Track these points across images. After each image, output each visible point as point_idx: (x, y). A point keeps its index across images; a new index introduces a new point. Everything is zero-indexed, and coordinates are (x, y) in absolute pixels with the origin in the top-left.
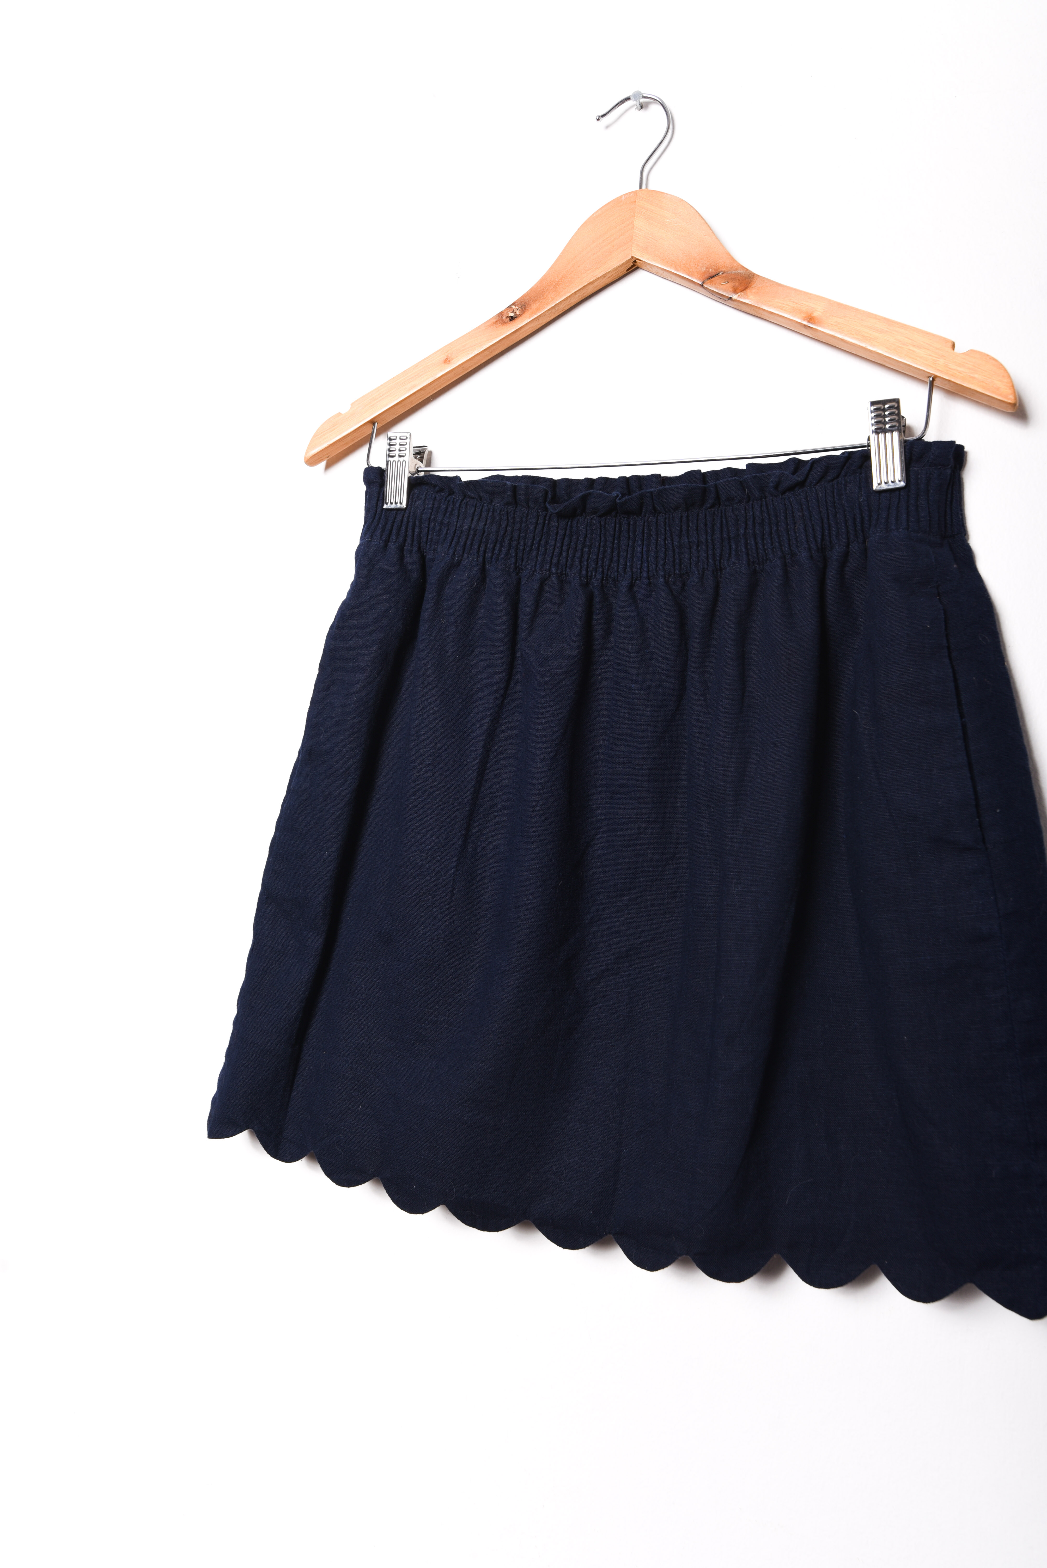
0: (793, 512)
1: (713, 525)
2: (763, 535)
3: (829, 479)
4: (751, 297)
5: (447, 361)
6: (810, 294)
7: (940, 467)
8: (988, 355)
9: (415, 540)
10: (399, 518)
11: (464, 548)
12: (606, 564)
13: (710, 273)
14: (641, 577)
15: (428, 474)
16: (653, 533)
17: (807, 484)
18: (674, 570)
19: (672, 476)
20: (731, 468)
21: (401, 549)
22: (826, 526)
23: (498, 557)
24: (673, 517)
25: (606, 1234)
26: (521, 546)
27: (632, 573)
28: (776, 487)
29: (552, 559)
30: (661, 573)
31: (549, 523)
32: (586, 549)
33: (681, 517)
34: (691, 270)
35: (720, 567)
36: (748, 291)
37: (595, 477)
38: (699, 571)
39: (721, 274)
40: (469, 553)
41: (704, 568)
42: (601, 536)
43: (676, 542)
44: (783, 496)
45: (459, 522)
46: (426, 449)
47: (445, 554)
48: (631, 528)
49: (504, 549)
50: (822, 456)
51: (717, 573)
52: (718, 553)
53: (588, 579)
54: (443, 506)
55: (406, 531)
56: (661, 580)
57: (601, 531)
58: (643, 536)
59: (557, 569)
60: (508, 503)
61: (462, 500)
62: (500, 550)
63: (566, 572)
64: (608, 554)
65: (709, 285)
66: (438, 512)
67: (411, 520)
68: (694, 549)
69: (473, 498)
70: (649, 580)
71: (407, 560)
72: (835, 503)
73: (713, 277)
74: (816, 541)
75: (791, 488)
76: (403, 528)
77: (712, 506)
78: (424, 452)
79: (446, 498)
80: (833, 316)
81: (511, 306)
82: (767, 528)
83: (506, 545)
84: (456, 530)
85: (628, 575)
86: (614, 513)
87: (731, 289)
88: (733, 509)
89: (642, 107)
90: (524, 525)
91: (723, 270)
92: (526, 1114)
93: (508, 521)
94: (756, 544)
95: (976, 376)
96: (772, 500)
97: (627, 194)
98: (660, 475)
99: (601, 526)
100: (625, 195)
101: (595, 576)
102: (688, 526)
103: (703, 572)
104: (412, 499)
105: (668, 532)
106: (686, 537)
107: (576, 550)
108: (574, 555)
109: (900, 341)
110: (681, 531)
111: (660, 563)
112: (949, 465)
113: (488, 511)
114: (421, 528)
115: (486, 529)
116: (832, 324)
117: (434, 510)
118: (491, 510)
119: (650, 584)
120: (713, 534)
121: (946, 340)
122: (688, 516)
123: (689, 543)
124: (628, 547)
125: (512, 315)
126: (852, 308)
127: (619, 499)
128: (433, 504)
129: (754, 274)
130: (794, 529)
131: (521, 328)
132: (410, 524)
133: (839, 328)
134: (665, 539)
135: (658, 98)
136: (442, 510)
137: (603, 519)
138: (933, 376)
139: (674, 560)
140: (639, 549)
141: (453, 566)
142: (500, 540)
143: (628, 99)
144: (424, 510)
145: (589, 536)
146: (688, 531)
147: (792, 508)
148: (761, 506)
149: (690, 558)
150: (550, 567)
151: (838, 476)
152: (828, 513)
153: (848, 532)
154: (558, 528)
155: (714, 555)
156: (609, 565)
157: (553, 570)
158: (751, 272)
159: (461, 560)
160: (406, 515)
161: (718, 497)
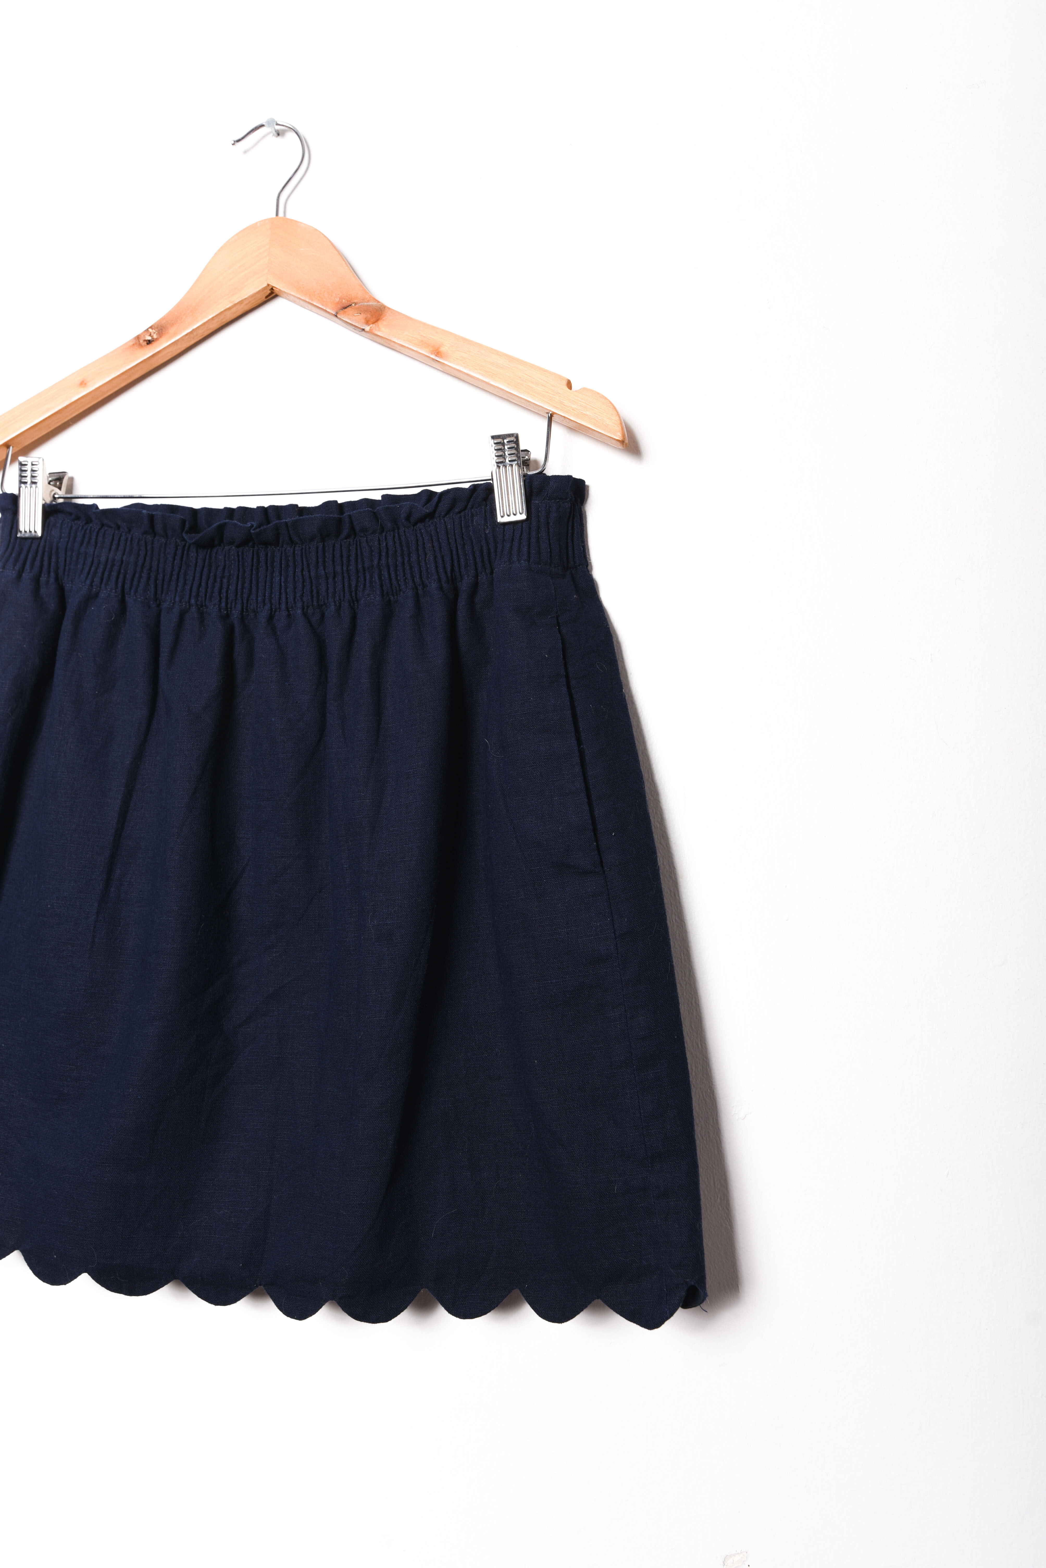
0: (424, 544)
1: (349, 556)
2: (396, 566)
3: (457, 510)
4: (383, 329)
5: (83, 384)
6: (438, 328)
7: (558, 500)
8: (598, 393)
9: (52, 570)
10: (34, 547)
11: (102, 579)
12: (245, 596)
13: (343, 304)
14: (280, 608)
15: (67, 501)
16: (291, 564)
17: (436, 515)
18: (312, 601)
19: (311, 506)
20: (368, 499)
21: (37, 580)
22: (455, 557)
23: (137, 588)
24: (309, 548)
25: (257, 1286)
26: (161, 576)
27: (271, 604)
28: (408, 518)
29: (191, 590)
30: (299, 605)
31: (188, 554)
32: (225, 581)
33: (317, 548)
34: (325, 300)
35: (356, 598)
36: (380, 323)
37: (234, 506)
38: (335, 602)
39: (353, 305)
40: (107, 584)
41: (340, 600)
42: (239, 567)
43: (313, 573)
44: (415, 527)
45: (96, 552)
46: (66, 475)
47: (82, 585)
48: (269, 558)
49: (143, 580)
50: (450, 488)
51: (354, 604)
52: (353, 584)
53: (228, 611)
54: (80, 535)
55: (42, 561)
56: (299, 611)
57: (239, 561)
58: (281, 567)
59: (197, 601)
60: (145, 533)
61: (100, 529)
62: (139, 581)
63: (205, 603)
64: (247, 585)
65: (343, 316)
66: (74, 541)
67: (47, 549)
68: (330, 580)
69: (111, 527)
70: (288, 611)
71: (43, 591)
72: (463, 534)
73: (345, 308)
74: (446, 572)
75: (422, 520)
76: (39, 558)
77: (348, 537)
78: (63, 478)
79: (83, 527)
80: (458, 351)
81: (148, 329)
82: (399, 559)
83: (145, 576)
84: (93, 560)
85: (267, 607)
86: (251, 544)
87: (364, 321)
88: (367, 540)
89: (278, 135)
90: (162, 555)
91: (355, 301)
92: (172, 1169)
93: (146, 550)
94: (389, 575)
95: (588, 413)
96: (405, 532)
97: (262, 221)
98: (297, 505)
99: (238, 556)
100: (260, 221)
101: (235, 607)
102: (324, 557)
103: (340, 603)
104: (48, 527)
105: (305, 563)
106: (322, 568)
107: (215, 581)
108: (213, 587)
109: (520, 378)
110: (318, 562)
111: (298, 595)
112: (567, 499)
113: (126, 540)
114: (58, 558)
115: (124, 559)
116: (457, 359)
117: (71, 539)
118: (129, 539)
119: (289, 615)
120: (348, 565)
121: (560, 378)
122: (324, 547)
123: (326, 574)
124: (266, 578)
125: (149, 338)
126: (477, 343)
127: (254, 530)
128: (70, 533)
129: (385, 307)
130: (425, 561)
131: (159, 352)
132: (46, 554)
133: (464, 363)
134: (303, 570)
135: (293, 126)
136: (79, 539)
137: (241, 549)
138: (550, 413)
139: (312, 591)
140: (277, 580)
141: (90, 598)
142: (138, 569)
143: (262, 126)
144: (60, 538)
145: (227, 566)
146: (324, 562)
147: (423, 540)
148: (394, 537)
149: (327, 589)
150: (190, 598)
151: (465, 508)
152: (457, 545)
153: (476, 564)
154: (197, 559)
155: (350, 585)
156: (249, 597)
157: (193, 601)
158: (382, 304)
159: (100, 591)
160: (42, 544)
161: (352, 527)
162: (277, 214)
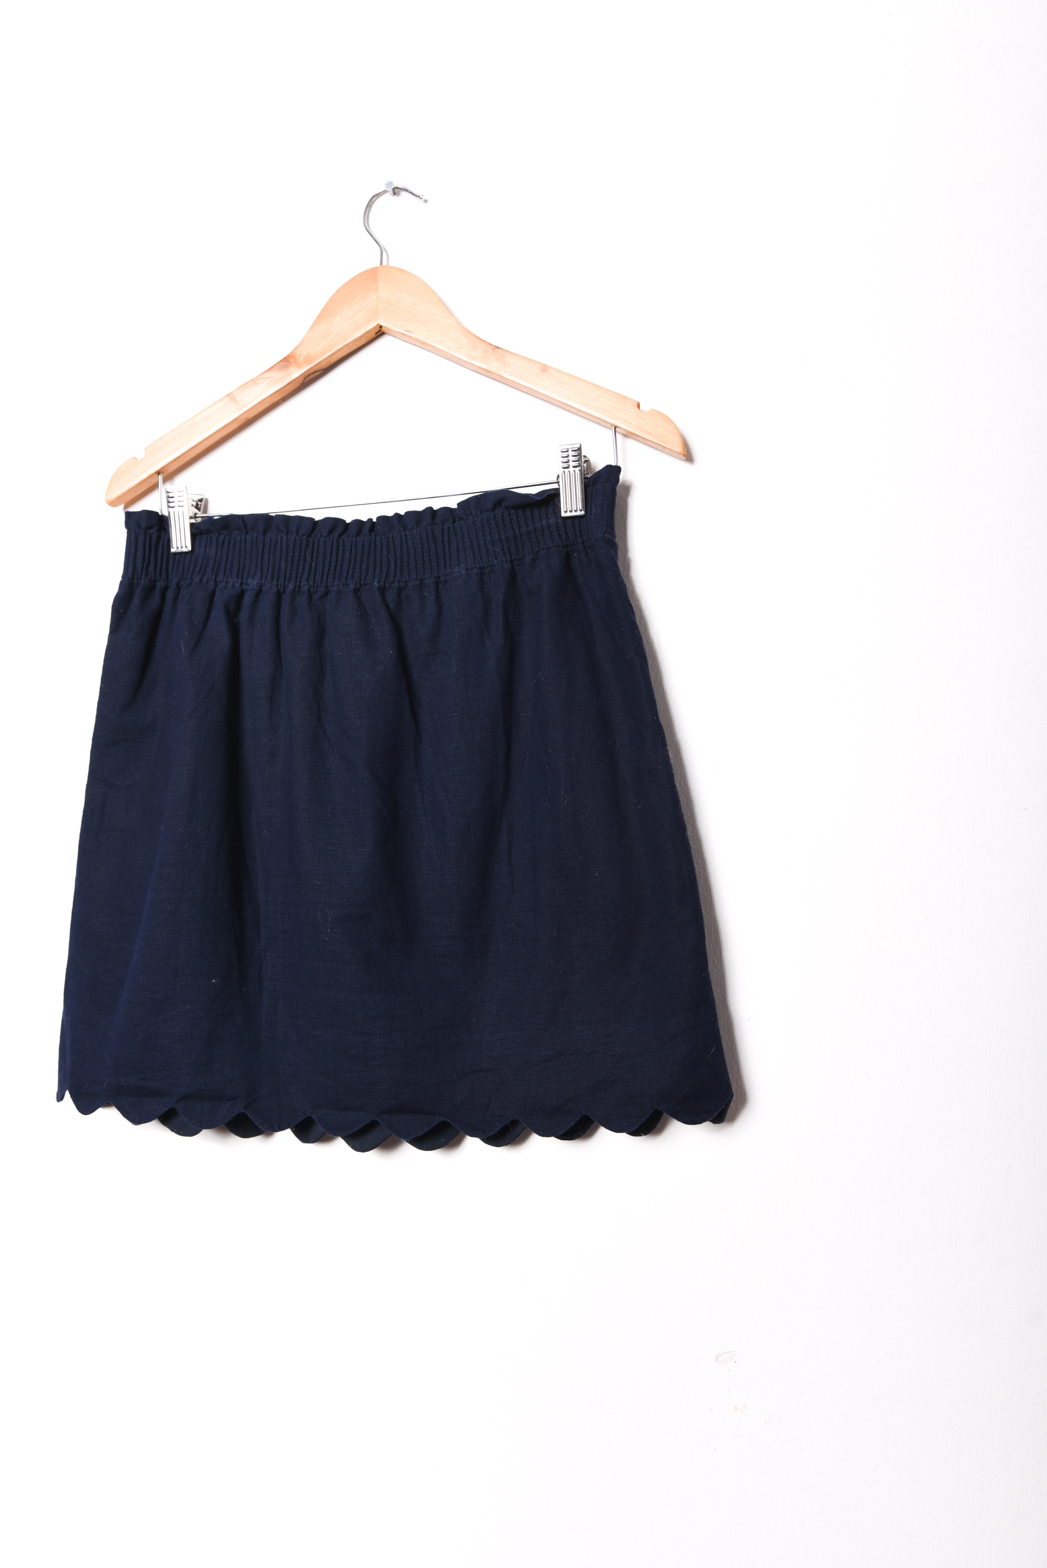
162: (381, 264)
